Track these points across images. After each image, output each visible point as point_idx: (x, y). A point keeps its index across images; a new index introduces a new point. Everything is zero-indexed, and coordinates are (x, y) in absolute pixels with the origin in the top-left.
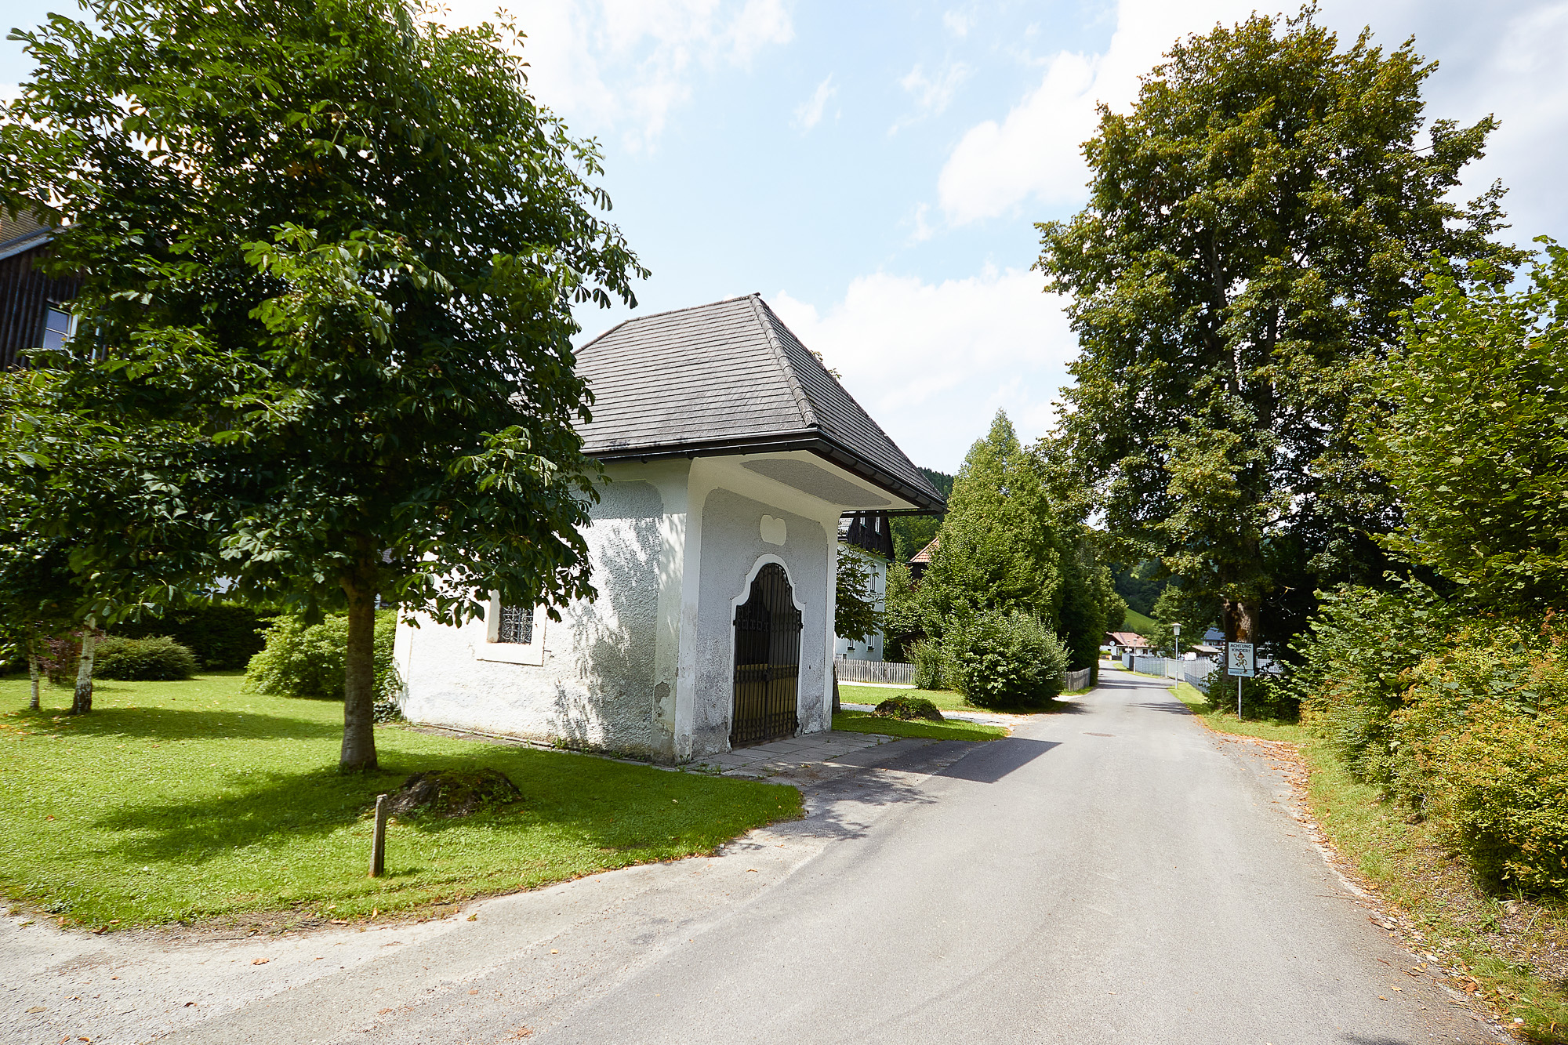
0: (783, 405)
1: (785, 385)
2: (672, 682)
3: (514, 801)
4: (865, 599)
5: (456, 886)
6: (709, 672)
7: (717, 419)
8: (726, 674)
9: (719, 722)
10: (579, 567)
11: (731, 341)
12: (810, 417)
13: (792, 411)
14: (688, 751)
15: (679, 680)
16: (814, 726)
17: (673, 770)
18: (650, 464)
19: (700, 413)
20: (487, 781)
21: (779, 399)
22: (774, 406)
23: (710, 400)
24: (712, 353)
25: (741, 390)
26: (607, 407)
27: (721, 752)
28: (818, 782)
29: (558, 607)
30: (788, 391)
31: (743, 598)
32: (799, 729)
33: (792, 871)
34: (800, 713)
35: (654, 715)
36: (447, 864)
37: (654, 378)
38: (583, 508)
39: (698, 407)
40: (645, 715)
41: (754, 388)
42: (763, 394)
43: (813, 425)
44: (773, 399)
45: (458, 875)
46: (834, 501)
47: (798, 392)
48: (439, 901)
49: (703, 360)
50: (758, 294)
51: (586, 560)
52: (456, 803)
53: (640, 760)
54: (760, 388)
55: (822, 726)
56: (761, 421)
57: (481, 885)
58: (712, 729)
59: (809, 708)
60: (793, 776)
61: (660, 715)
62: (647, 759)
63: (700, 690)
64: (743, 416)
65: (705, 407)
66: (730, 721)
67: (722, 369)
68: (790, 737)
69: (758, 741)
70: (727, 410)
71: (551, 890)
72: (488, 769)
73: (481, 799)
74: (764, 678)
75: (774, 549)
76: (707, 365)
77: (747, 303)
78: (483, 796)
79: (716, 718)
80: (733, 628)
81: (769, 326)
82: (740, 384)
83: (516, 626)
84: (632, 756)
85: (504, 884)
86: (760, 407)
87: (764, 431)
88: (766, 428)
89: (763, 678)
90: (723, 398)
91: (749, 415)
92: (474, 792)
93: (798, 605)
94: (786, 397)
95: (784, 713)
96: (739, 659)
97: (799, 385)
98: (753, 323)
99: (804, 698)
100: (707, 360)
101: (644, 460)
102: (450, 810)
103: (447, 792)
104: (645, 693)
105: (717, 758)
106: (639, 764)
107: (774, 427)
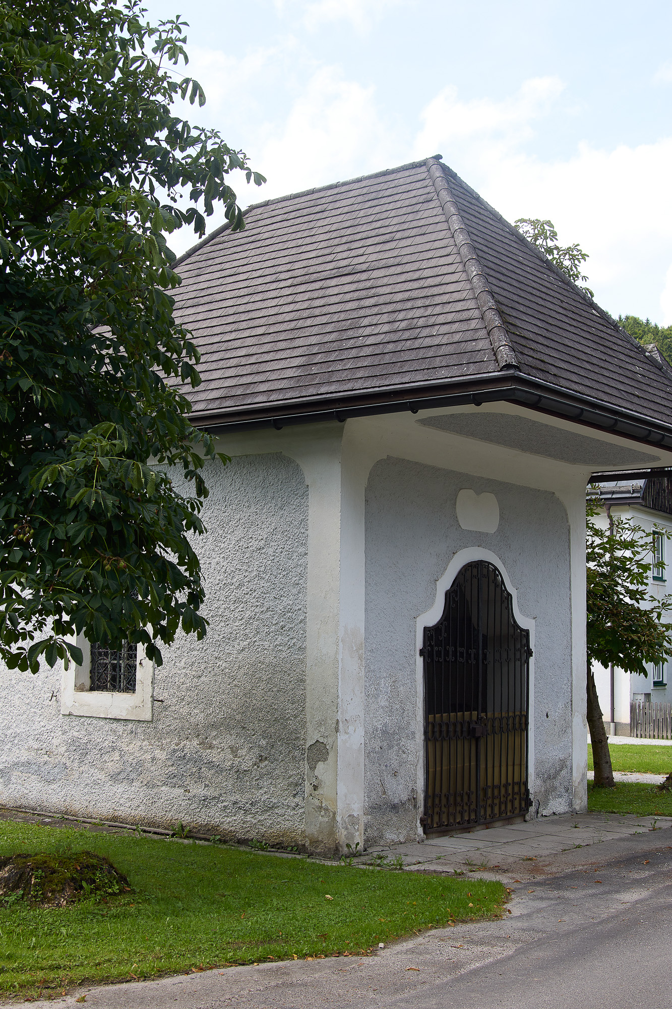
0: (469, 335)
1: (471, 304)
2: (330, 740)
3: (122, 892)
4: (644, 606)
5: (62, 973)
6: (385, 725)
7: (376, 360)
8: (412, 728)
9: (404, 797)
10: (187, 591)
11: (399, 235)
12: (506, 355)
13: (481, 345)
14: (359, 838)
15: (341, 737)
16: (558, 805)
17: (335, 864)
18: (286, 430)
19: (354, 353)
20: (87, 867)
21: (464, 326)
22: (457, 337)
23: (368, 331)
24: (372, 256)
25: (410, 314)
26: (224, 346)
27: (409, 841)
28: (540, 878)
29: (159, 643)
30: (476, 313)
31: (433, 615)
32: (532, 809)
33: (463, 971)
34: (533, 784)
35: (308, 788)
36: (48, 953)
37: (290, 299)
38: (193, 509)
39: (350, 343)
40: (296, 787)
41: (429, 311)
42: (441, 319)
43: (508, 366)
44: (455, 327)
45: (62, 963)
46: (574, 461)
47: (491, 315)
48: (46, 984)
49: (359, 268)
50: (439, 157)
51: (197, 582)
52: (53, 891)
53: (291, 852)
54: (438, 310)
55: (571, 804)
56: (437, 362)
57: (88, 972)
58: (394, 807)
59: (549, 777)
60: (505, 871)
61: (315, 788)
62: (300, 849)
63: (373, 751)
64: (412, 355)
65: (360, 342)
66: (421, 796)
67: (385, 281)
68: (519, 820)
69: (466, 827)
70: (391, 347)
71: (167, 981)
72: (88, 853)
73: (81, 887)
74: (471, 733)
75: (480, 539)
76: (364, 276)
77: (422, 172)
78: (84, 884)
79: (399, 791)
80: (420, 661)
81: (453, 210)
82: (409, 305)
83: (114, 667)
84: (279, 846)
85: (114, 972)
86: (436, 341)
87: (444, 376)
88: (443, 372)
89: (472, 735)
90: (386, 328)
91: (421, 353)
92: (73, 879)
93: (523, 621)
94: (473, 324)
95: (506, 785)
96: (432, 704)
97: (491, 303)
98: (432, 205)
99: (539, 762)
100: (364, 267)
101: (277, 425)
102: (45, 899)
103: (41, 877)
104: (294, 758)
105: (402, 849)
106: (290, 856)
107: (455, 371)
